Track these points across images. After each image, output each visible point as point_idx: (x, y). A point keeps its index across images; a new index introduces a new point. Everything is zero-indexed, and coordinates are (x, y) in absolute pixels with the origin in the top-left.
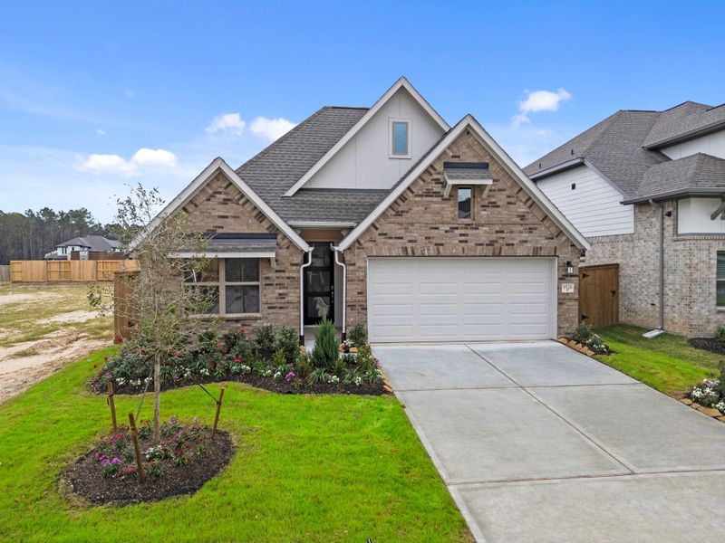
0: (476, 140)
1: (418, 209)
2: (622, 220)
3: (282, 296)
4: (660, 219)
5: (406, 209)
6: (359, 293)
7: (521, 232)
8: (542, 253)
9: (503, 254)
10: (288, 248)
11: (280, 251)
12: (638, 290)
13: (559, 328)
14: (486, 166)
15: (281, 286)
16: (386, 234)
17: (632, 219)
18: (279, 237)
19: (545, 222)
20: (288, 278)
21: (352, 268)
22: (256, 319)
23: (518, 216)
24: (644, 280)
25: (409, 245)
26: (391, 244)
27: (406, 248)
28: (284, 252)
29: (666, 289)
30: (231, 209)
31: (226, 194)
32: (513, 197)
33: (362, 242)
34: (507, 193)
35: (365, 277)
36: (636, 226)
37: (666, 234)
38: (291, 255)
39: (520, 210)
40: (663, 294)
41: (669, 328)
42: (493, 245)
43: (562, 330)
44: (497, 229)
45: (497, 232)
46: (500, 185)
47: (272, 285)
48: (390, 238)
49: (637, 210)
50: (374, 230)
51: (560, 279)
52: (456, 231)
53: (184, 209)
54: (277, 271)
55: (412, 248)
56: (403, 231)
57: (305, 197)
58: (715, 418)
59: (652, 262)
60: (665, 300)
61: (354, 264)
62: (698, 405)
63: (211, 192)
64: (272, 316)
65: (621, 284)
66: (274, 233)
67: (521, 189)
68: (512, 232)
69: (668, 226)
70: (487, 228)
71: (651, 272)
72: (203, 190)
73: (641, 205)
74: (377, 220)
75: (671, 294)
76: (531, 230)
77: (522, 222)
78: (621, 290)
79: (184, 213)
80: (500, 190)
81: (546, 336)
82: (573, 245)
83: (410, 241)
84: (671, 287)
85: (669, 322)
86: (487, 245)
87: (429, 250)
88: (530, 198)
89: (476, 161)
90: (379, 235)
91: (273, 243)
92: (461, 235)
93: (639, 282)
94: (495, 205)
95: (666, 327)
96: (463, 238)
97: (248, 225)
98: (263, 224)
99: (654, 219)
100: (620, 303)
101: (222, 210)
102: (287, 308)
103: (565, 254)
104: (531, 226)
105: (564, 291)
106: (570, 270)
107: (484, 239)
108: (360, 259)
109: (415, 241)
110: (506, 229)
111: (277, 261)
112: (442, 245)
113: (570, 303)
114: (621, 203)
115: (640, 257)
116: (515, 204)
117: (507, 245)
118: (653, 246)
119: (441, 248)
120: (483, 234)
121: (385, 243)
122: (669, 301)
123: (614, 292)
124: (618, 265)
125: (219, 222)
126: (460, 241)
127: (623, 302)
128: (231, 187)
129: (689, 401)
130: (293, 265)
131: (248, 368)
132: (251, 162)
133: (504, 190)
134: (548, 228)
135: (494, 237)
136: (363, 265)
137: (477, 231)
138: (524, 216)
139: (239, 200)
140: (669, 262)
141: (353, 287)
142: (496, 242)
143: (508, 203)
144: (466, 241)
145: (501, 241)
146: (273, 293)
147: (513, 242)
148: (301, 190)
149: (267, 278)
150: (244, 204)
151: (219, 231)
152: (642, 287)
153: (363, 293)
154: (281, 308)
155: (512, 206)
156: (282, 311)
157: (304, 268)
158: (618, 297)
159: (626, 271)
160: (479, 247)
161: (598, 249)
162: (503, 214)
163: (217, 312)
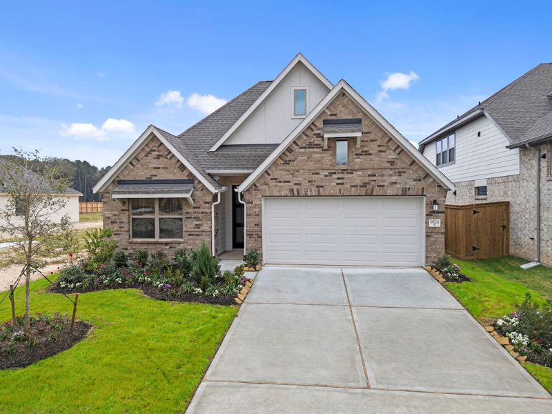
0: (351, 100)
1: (302, 158)
2: (510, 162)
3: (198, 226)
4: (537, 160)
5: (292, 158)
6: (255, 225)
7: (391, 175)
8: (411, 192)
9: (374, 194)
10: (202, 190)
11: (196, 192)
12: (522, 225)
13: (427, 257)
14: (359, 121)
15: (197, 218)
16: (277, 179)
17: (518, 161)
18: (196, 182)
19: (412, 166)
20: (202, 213)
21: (250, 205)
22: (180, 243)
23: (388, 162)
24: (527, 216)
25: (295, 188)
26: (281, 187)
27: (293, 190)
28: (199, 193)
29: (542, 225)
30: (162, 162)
31: (159, 151)
32: (384, 146)
33: (258, 185)
34: (378, 143)
35: (261, 212)
36: (521, 168)
37: (542, 175)
38: (204, 195)
39: (389, 157)
40: (540, 229)
41: (544, 261)
42: (366, 186)
43: (429, 260)
44: (370, 173)
45: (369, 176)
46: (372, 137)
47: (191, 218)
48: (280, 182)
49: (522, 153)
50: (267, 176)
51: (427, 215)
52: (334, 176)
53: (131, 163)
54: (194, 208)
55: (297, 189)
56: (290, 176)
57: (225, 152)
58: (503, 346)
59: (532, 200)
60: (541, 235)
61: (252, 203)
62: (495, 333)
63: (148, 150)
64: (191, 241)
65: (511, 219)
66: (192, 179)
67: (391, 139)
68: (383, 175)
69: (544, 167)
70: (360, 173)
71: (532, 209)
72: (143, 149)
73: (523, 148)
74: (270, 168)
75: (546, 230)
76: (400, 174)
77: (392, 167)
78: (511, 225)
79: (131, 166)
80: (372, 141)
81: (416, 264)
82: (439, 186)
83: (296, 184)
84: (545, 223)
85: (544, 255)
86: (360, 186)
87: (311, 191)
88: (399, 146)
89: (350, 117)
90: (272, 179)
91: (190, 186)
92: (338, 179)
93: (524, 218)
94: (367, 153)
95: (542, 260)
96: (340, 181)
97: (174, 174)
98: (184, 172)
99: (534, 161)
100: (511, 236)
101: (155, 163)
102: (201, 235)
103: (432, 193)
104: (400, 170)
105: (431, 225)
106: (436, 208)
107: (358, 182)
108: (256, 198)
109: (300, 184)
110: (376, 172)
111: (194, 200)
112: (322, 187)
113: (438, 236)
114: (507, 147)
115: (524, 196)
116: (385, 152)
117: (378, 186)
118: (533, 185)
119: (321, 189)
120: (357, 178)
121: (276, 186)
122: (545, 236)
123: (504, 227)
124: (509, 202)
125: (154, 172)
126: (337, 184)
128: (162, 146)
129: (491, 329)
130: (206, 203)
131: (149, 279)
133: (376, 140)
134: (416, 172)
135: (367, 179)
136: (258, 203)
137: (352, 175)
138: (394, 162)
139: (167, 155)
140: (544, 200)
141: (251, 220)
142: (369, 184)
143: (379, 151)
144: (343, 184)
145: (372, 183)
146: (192, 224)
147: (384, 184)
148: (222, 146)
149: (187, 213)
150: (170, 158)
151: (154, 178)
152: (526, 223)
153: (258, 225)
154: (197, 235)
155: (383, 153)
156: (198, 237)
157: (215, 205)
158: (508, 231)
159: (514, 208)
160: (353, 188)
161: (495, 188)
162: (375, 160)
163: (154, 237)
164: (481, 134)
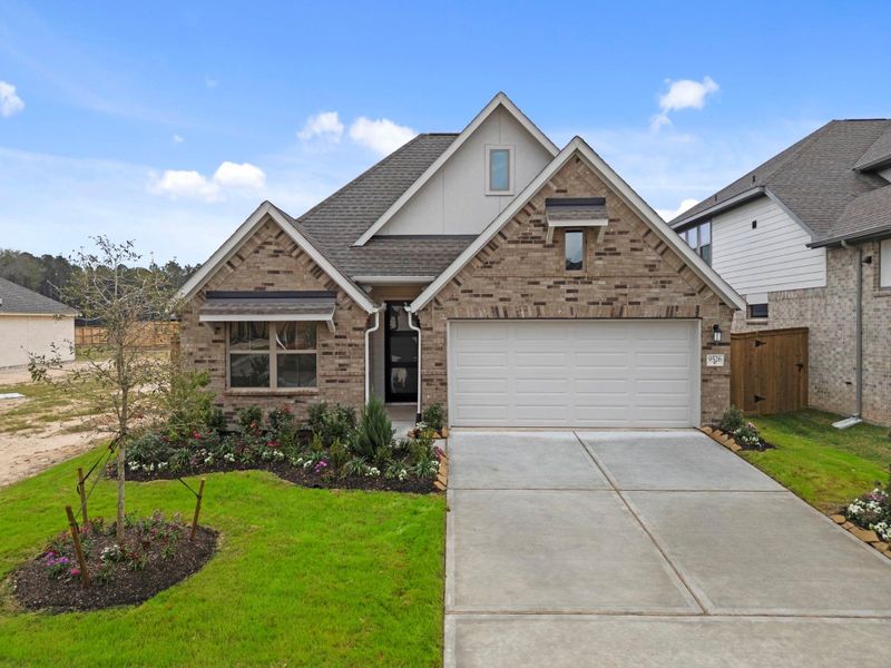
0: (589, 169)
1: (510, 258)
2: (811, 269)
3: (342, 367)
4: (857, 266)
5: (496, 258)
6: (437, 365)
7: (650, 287)
8: (679, 313)
9: (625, 315)
10: (350, 308)
11: (340, 312)
12: (831, 363)
13: (703, 413)
14: (601, 202)
15: (341, 354)
16: (471, 291)
17: (824, 267)
18: (340, 295)
19: (682, 274)
20: (350, 345)
21: (428, 333)
22: (312, 395)
23: (646, 266)
24: (839, 350)
25: (501, 305)
26: (478, 304)
27: (497, 308)
28: (345, 314)
29: (865, 363)
30: (282, 263)
31: (277, 244)
32: (639, 241)
33: (441, 300)
34: (631, 236)
35: (445, 344)
36: (828, 277)
37: (865, 288)
38: (354, 318)
39: (648, 258)
40: (861, 370)
41: (869, 417)
42: (612, 304)
43: (707, 417)
44: (618, 283)
45: (617, 287)
46: (620, 227)
47: (331, 353)
48: (477, 296)
49: (830, 255)
50: (456, 286)
51: (704, 348)
52: (562, 287)
53: (229, 263)
54: (336, 337)
55: (504, 308)
56: (493, 287)
57: (380, 246)
58: (869, 543)
59: (848, 325)
60: (863, 377)
61: (431, 329)
62: (851, 525)
63: (259, 242)
64: (330, 392)
65: (810, 354)
66: (333, 291)
67: (650, 231)
68: (637, 287)
69: (868, 276)
70: (603, 283)
71: (847, 339)
72: (251, 240)
73: (833, 247)
74: (460, 273)
75: (871, 370)
76: (663, 284)
77: (651, 274)
78: (811, 363)
79: (229, 268)
80: (621, 233)
81: (686, 423)
82: (723, 304)
83: (501, 300)
84: (871, 359)
85: (869, 408)
86: (603, 304)
87: (526, 311)
88: (662, 242)
89: (588, 195)
90: (463, 292)
91: (330, 303)
92: (569, 291)
93: (833, 352)
94: (613, 252)
95: (864, 415)
96: (571, 295)
97: (303, 281)
98: (321, 279)
99: (851, 267)
100: (810, 380)
101: (272, 264)
102: (348, 381)
103: (712, 315)
104: (663, 279)
105: (710, 363)
106: (718, 337)
107: (599, 296)
108: (437, 321)
109: (509, 300)
110: (628, 282)
111: (336, 324)
112: (544, 304)
113: (719, 381)
114: (808, 246)
115: (833, 318)
116: (641, 250)
117: (631, 303)
118: (849, 303)
119: (542, 308)
120: (598, 290)
121: (469, 302)
122: (869, 379)
123: (801, 366)
124: (806, 329)
125: (269, 278)
126: (568, 300)
127: (813, 379)
128: (283, 236)
129: (842, 519)
130: (355, 329)
132: (322, 205)
133: (627, 232)
134: (687, 281)
135: (613, 293)
136: (441, 329)
137: (590, 286)
138: (654, 266)
139: (292, 251)
140: (869, 325)
141: (428, 357)
142: (616, 299)
143: (633, 249)
144: (575, 299)
145: (622, 299)
146: (333, 363)
147: (639, 300)
148: (374, 237)
149: (325, 345)
150: (298, 256)
151: (269, 289)
152: (837, 360)
153: (442, 364)
154: (342, 381)
155: (638, 253)
156: (343, 385)
157: (370, 333)
158: (806, 372)
159: (817, 338)
160: (592, 307)
161: (784, 308)
162: (626, 263)
163: (268, 385)
164: (758, 225)
